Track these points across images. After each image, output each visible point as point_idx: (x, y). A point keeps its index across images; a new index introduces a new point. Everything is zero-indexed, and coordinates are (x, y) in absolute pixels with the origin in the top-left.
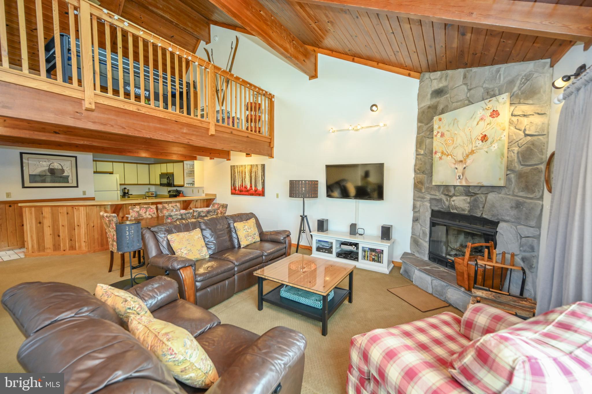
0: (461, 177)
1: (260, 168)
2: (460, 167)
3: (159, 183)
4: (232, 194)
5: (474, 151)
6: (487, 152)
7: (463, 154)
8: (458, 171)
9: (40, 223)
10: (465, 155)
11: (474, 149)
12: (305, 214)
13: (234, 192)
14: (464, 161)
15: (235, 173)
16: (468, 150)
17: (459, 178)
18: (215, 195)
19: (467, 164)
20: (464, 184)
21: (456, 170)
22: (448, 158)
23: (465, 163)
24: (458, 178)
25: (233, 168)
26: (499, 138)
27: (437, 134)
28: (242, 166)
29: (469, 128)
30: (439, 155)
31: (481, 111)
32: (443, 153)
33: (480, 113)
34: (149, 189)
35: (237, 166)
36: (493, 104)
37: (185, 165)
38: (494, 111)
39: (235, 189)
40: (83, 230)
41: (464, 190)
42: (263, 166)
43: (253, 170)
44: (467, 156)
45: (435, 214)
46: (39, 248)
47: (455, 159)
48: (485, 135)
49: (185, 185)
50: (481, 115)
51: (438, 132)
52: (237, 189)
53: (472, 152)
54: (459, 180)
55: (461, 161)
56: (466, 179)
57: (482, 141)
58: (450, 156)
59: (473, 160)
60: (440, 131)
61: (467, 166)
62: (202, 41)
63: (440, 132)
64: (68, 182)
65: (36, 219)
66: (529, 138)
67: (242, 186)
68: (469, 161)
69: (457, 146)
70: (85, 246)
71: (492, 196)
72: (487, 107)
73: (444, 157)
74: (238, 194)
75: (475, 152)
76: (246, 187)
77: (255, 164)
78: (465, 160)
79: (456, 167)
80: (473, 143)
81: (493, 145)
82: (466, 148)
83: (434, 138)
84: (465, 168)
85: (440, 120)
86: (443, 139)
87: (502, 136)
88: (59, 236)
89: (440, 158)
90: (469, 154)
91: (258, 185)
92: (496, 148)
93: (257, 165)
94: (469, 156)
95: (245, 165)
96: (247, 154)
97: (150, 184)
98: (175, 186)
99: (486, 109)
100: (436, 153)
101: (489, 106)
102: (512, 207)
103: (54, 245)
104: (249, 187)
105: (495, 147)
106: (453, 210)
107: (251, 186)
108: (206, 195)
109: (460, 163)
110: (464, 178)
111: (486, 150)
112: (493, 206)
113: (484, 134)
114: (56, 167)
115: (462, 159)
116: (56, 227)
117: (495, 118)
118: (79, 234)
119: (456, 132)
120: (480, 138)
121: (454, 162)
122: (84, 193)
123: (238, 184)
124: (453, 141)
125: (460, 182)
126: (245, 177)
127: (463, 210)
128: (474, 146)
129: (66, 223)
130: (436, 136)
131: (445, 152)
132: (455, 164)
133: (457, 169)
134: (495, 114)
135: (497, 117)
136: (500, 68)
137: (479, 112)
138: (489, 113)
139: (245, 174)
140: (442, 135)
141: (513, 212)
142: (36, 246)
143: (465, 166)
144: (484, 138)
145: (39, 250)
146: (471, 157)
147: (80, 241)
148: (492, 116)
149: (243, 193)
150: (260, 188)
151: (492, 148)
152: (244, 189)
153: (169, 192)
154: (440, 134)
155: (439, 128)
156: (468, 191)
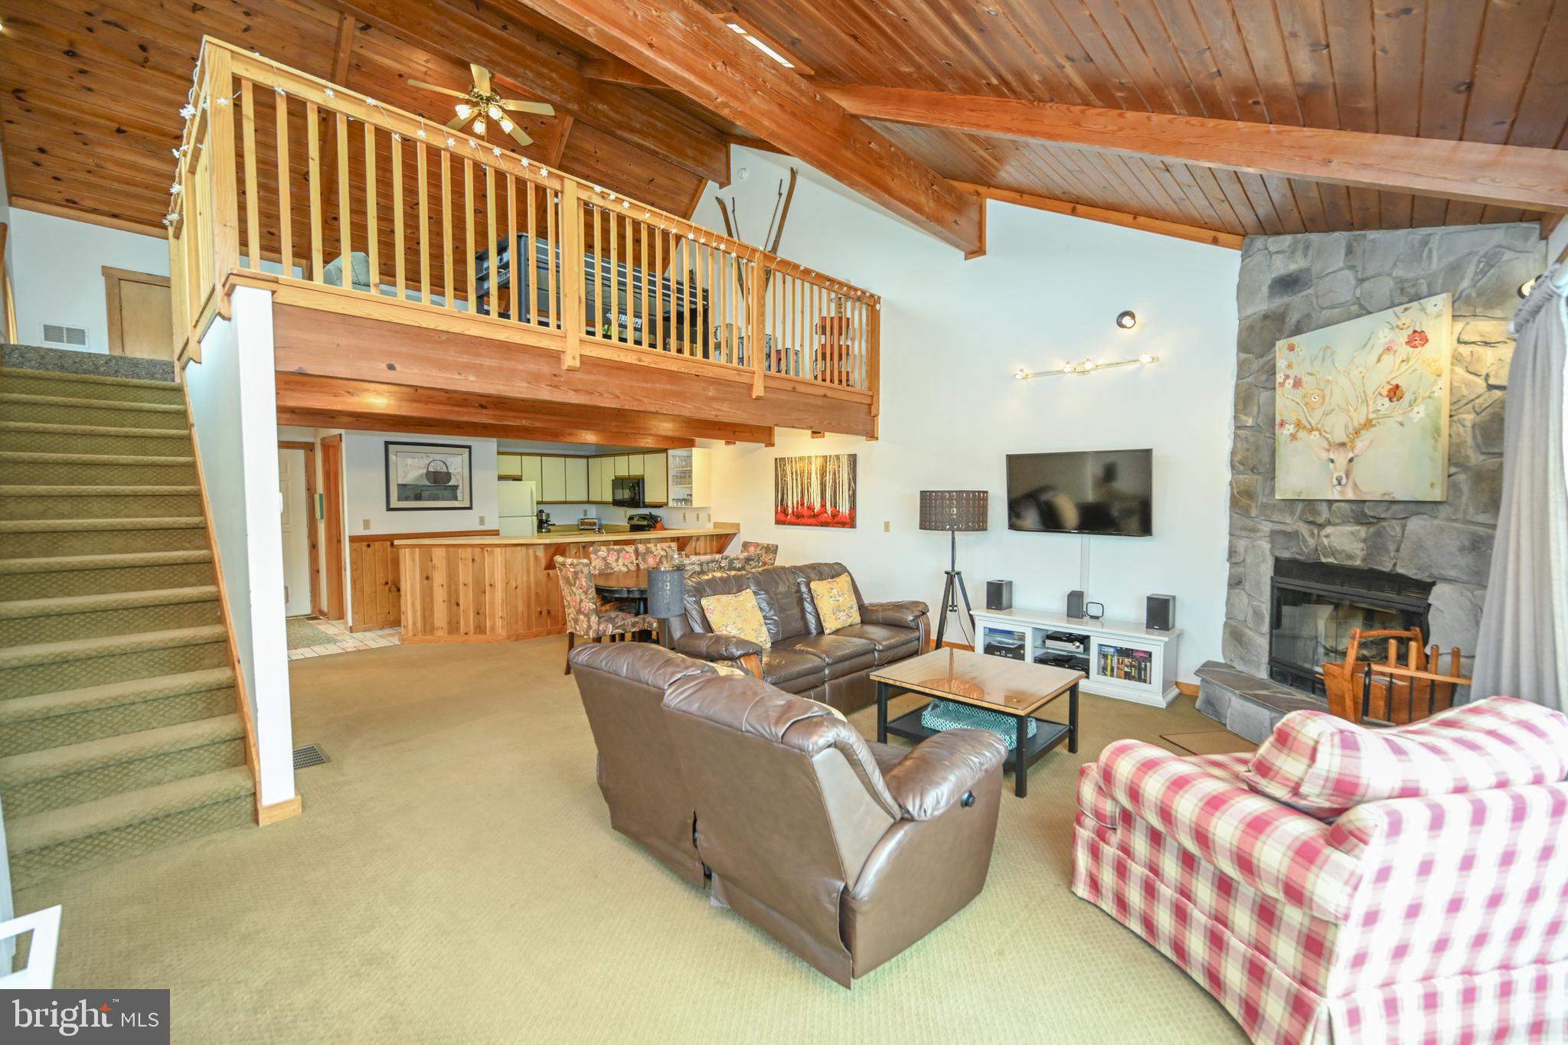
0: (1344, 481)
1: (845, 462)
2: (1341, 458)
3: (610, 499)
4: (778, 522)
5: (1371, 421)
6: (1402, 424)
7: (1346, 427)
8: (1335, 468)
9: (427, 578)
10: (1351, 430)
11: (1371, 416)
12: (957, 569)
13: (782, 517)
14: (1349, 444)
15: (784, 475)
16: (1359, 417)
17: (1340, 484)
18: (738, 526)
19: (1357, 451)
20: (1350, 496)
21: (1331, 465)
22: (1312, 437)
23: (1353, 449)
24: (1335, 482)
25: (780, 463)
26: (1427, 394)
27: (1285, 380)
28: (801, 459)
29: (1360, 369)
30: (1289, 429)
31: (1387, 331)
32: (1298, 425)
33: (1384, 336)
34: (585, 512)
35: (791, 460)
36: (1412, 316)
37: (670, 458)
38: (1415, 332)
39: (785, 511)
40: (499, 594)
41: (1352, 511)
42: (853, 459)
43: (830, 467)
44: (1357, 432)
45: (1281, 567)
46: (425, 626)
47: (1327, 439)
48: (1397, 387)
49: (671, 504)
50: (1387, 340)
51: (1287, 377)
52: (790, 510)
53: (1368, 424)
54: (1338, 487)
55: (1343, 445)
56: (1355, 485)
57: (1391, 400)
58: (1317, 433)
59: (1371, 442)
60: (1292, 373)
61: (1357, 456)
62: (710, 183)
63: (1292, 377)
64: (456, 499)
65: (422, 570)
66: (1497, 394)
67: (803, 504)
68: (1360, 445)
69: (1333, 410)
70: (503, 627)
71: (1415, 524)
72: (1400, 323)
73: (1302, 434)
74: (791, 523)
75: (1374, 422)
76: (811, 508)
77: (833, 453)
78: (1352, 441)
79: (1332, 457)
80: (1371, 403)
81: (1416, 409)
82: (1353, 413)
83: (1279, 391)
84: (1351, 460)
85: (1292, 348)
86: (1299, 392)
87: (1436, 388)
88: (458, 604)
89: (1294, 437)
90: (1362, 429)
91: (839, 501)
92: (1422, 414)
93: (838, 457)
94: (1362, 432)
95: (810, 458)
96: (814, 433)
97: (589, 502)
98: (646, 506)
99: (1398, 327)
100: (1282, 425)
101: (1404, 320)
102: (1462, 549)
103: (450, 622)
104: (817, 507)
105: (1420, 412)
106: (1325, 556)
107: (823, 505)
108: (716, 525)
109: (1341, 449)
110: (1350, 484)
111: (1400, 419)
112: (1419, 546)
113: (1394, 383)
114: (439, 469)
115: (1343, 438)
116: (453, 587)
117: (1419, 349)
118: (492, 603)
119: (1330, 378)
120: (1385, 392)
121: (1325, 445)
122: (482, 521)
123: (792, 501)
124: (1323, 397)
125: (1342, 493)
126: (809, 484)
127: (1350, 557)
128: (1371, 409)
129: (470, 580)
130: (1282, 385)
131: (1304, 422)
132: (1328, 450)
133: (1332, 461)
134: (1418, 338)
135: (1423, 345)
136: (1430, 235)
137: (1381, 334)
138: (1403, 337)
139: (809, 478)
140: (1297, 384)
141: (1466, 560)
142: (419, 624)
143: (1351, 455)
144: (1395, 393)
145: (425, 632)
146: (1367, 435)
147: (493, 616)
148: (1410, 342)
149: (805, 520)
150: (844, 508)
151: (1412, 415)
152: (806, 512)
153: (631, 518)
154: (1291, 381)
155: (1290, 366)
156: (1362, 512)
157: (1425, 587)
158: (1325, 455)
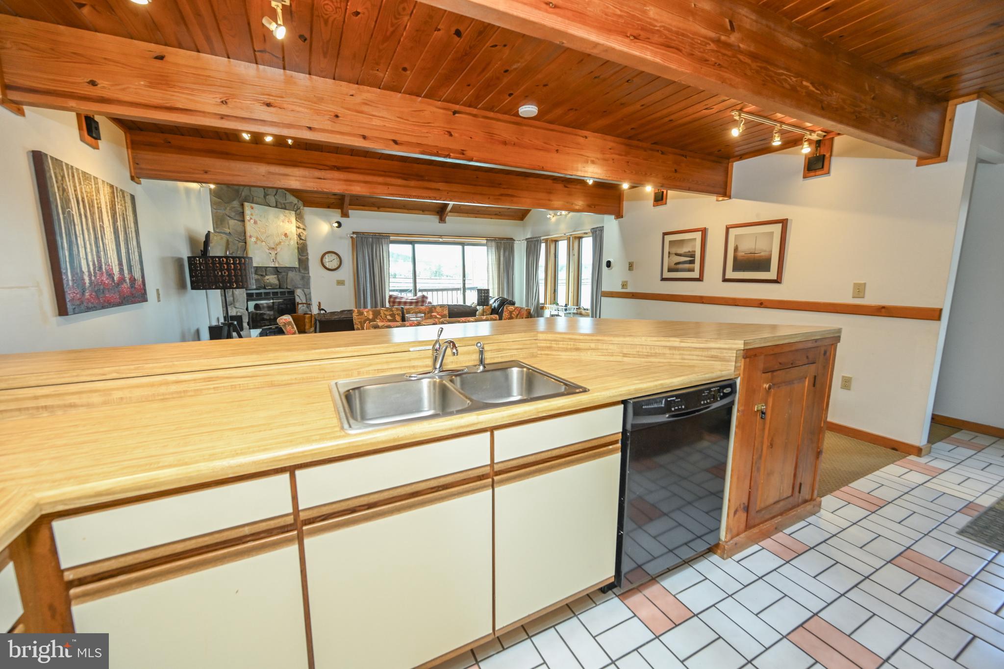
0: (274, 261)
2: (273, 253)
6: (288, 245)
7: (274, 243)
8: (272, 256)
16: (277, 240)
19: (278, 251)
20: (277, 265)
21: (270, 255)
22: (263, 244)
23: (276, 250)
24: (272, 261)
29: (277, 225)
30: (253, 239)
32: (257, 238)
33: (282, 217)
42: (133, 201)
43: (118, 208)
51: (251, 219)
52: (87, 280)
53: (280, 243)
55: (273, 248)
57: (285, 237)
59: (281, 249)
61: (278, 253)
63: (253, 219)
66: (302, 241)
68: (278, 249)
69: (269, 236)
71: (290, 274)
74: (89, 307)
78: (276, 247)
79: (270, 252)
80: (280, 237)
81: (291, 241)
82: (275, 238)
83: (247, 223)
84: (276, 254)
85: (252, 208)
86: (256, 227)
89: (256, 243)
92: (293, 243)
99: (286, 215)
100: (250, 237)
109: (273, 250)
110: (277, 262)
111: (288, 243)
112: (292, 280)
113: (286, 232)
115: (273, 247)
119: (268, 224)
120: (284, 234)
121: (268, 248)
123: (86, 259)
124: (266, 231)
125: (274, 264)
126: (102, 230)
127: (276, 286)
128: (281, 239)
130: (249, 221)
131: (259, 238)
134: (290, 221)
138: (287, 219)
139: (101, 218)
140: (255, 222)
141: (301, 282)
143: (276, 252)
144: (286, 235)
146: (280, 247)
152: (104, 282)
154: (253, 221)
155: (252, 214)
156: (277, 271)
157: (292, 293)
158: (268, 251)
